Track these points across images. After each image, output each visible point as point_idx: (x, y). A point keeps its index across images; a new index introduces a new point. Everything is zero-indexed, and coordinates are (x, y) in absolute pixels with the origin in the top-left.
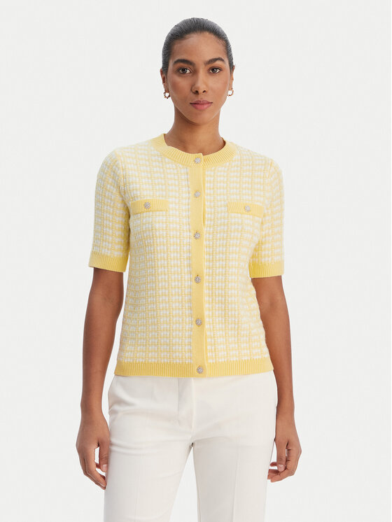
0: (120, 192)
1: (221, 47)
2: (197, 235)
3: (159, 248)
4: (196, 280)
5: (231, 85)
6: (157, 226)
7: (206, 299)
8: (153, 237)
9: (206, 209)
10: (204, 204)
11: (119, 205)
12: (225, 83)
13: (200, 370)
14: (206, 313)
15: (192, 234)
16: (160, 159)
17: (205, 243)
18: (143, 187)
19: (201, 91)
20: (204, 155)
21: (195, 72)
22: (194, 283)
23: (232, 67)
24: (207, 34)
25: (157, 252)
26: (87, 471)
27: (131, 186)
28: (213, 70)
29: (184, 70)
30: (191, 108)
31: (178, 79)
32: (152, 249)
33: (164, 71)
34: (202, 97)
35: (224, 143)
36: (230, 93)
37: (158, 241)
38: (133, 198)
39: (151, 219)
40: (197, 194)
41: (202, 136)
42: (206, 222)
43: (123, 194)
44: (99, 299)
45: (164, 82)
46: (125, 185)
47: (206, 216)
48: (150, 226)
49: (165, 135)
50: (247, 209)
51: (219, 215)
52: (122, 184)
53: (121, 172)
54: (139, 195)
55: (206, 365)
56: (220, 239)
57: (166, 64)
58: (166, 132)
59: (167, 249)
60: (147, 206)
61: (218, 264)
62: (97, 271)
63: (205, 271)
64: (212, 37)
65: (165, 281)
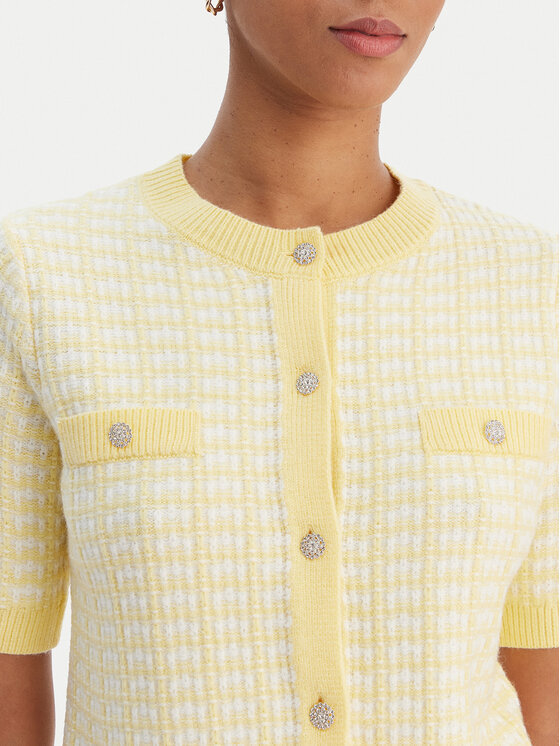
0: (23, 376)
2: (312, 545)
3: (167, 601)
4: (312, 718)
6: (159, 516)
8: (145, 561)
9: (343, 441)
10: (335, 422)
15: (293, 542)
16: (167, 249)
17: (341, 573)
18: (104, 363)
20: (326, 231)
22: (307, 730)
25: (163, 616)
27: (60, 359)
32: (143, 602)
35: (396, 186)
37: (165, 573)
39: (133, 489)
40: (307, 383)
42: (344, 492)
43: (32, 382)
46: (36, 352)
47: (344, 466)
48: (132, 517)
49: (185, 160)
51: (393, 462)
52: (26, 347)
54: (88, 392)
56: (398, 558)
58: (193, 148)
59: (200, 605)
60: (119, 436)
61: (394, 652)
63: (347, 681)
65: (197, 726)
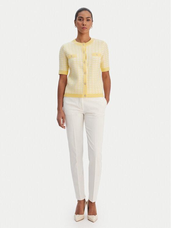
1: (90, 15)
3: (75, 66)
5: (92, 25)
7: (87, 78)
8: (74, 64)
9: (87, 56)
11: (65, 57)
12: (90, 24)
13: (85, 96)
14: (87, 82)
15: (83, 62)
16: (74, 45)
17: (86, 64)
18: (70, 52)
19: (85, 25)
20: (85, 43)
21: (83, 20)
22: (84, 74)
23: (92, 21)
24: (87, 11)
26: (60, 125)
28: (88, 20)
29: (81, 20)
30: (82, 29)
31: (79, 22)
32: (73, 66)
33: (75, 21)
34: (85, 26)
36: (91, 27)
38: (68, 55)
39: (73, 59)
41: (85, 37)
44: (61, 82)
45: (75, 23)
46: (66, 52)
47: (87, 58)
50: (97, 55)
53: (65, 49)
55: (86, 94)
56: (90, 63)
57: (76, 18)
59: (77, 66)
61: (90, 69)
62: (60, 75)
63: (87, 71)
64: (88, 12)
